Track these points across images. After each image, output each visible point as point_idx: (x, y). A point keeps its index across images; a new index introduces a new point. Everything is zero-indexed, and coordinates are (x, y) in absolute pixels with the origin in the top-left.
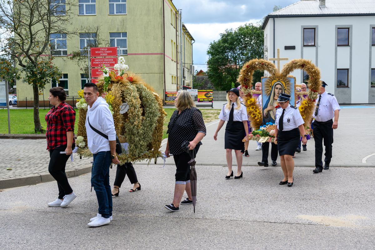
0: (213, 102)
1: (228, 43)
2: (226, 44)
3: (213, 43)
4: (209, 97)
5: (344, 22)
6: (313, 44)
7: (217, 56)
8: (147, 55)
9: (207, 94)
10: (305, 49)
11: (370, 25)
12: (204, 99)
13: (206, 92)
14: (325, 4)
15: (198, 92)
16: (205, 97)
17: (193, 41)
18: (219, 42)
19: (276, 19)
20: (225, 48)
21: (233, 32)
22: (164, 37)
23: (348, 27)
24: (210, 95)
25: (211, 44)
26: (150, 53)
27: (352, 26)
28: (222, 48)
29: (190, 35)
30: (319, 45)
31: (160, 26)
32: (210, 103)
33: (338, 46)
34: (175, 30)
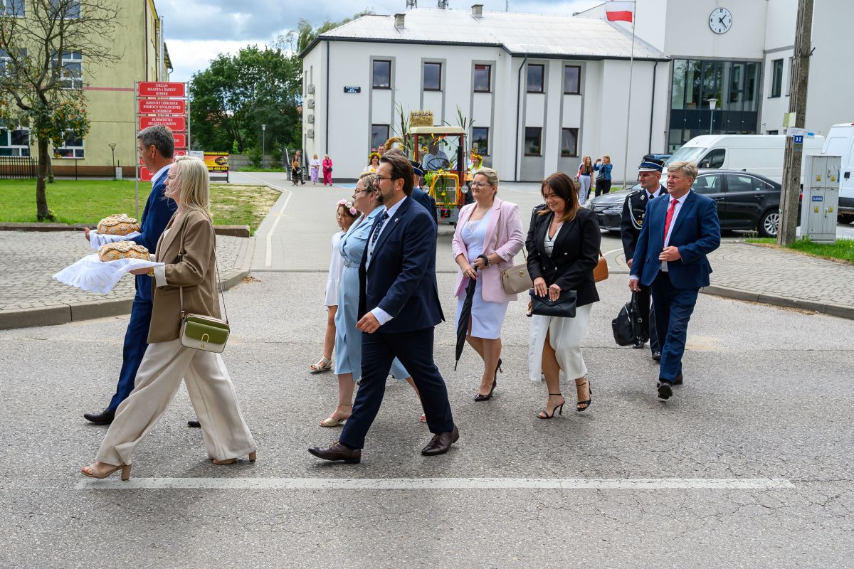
0: (229, 172)
1: (223, 76)
2: (221, 78)
3: (197, 74)
4: (223, 164)
5: (434, 54)
6: (387, 85)
7: (206, 97)
8: (119, 92)
9: (219, 159)
10: (376, 92)
11: (473, 61)
12: (214, 167)
13: (218, 155)
14: (403, 24)
15: (205, 155)
16: (216, 165)
17: (169, 70)
18: (207, 71)
19: (331, 42)
20: (219, 84)
21: (232, 58)
22: (147, 63)
23: (440, 61)
24: (223, 161)
25: (194, 76)
26: (123, 87)
27: (445, 60)
28: (214, 83)
29: (169, 59)
30: (397, 88)
31: (140, 43)
32: (224, 175)
33: (425, 90)
34: (154, 50)
